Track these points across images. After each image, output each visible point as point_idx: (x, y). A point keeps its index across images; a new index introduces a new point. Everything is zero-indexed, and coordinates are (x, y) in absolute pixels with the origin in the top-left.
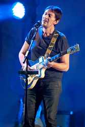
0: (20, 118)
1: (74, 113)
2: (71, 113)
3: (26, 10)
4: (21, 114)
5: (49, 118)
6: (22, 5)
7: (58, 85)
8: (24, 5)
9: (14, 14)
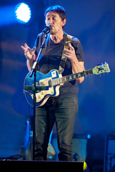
0: (26, 143)
1: (91, 137)
2: (89, 137)
3: (32, 12)
4: (27, 139)
5: (63, 143)
6: (27, 6)
7: (73, 102)
8: (30, 6)
9: (17, 18)
